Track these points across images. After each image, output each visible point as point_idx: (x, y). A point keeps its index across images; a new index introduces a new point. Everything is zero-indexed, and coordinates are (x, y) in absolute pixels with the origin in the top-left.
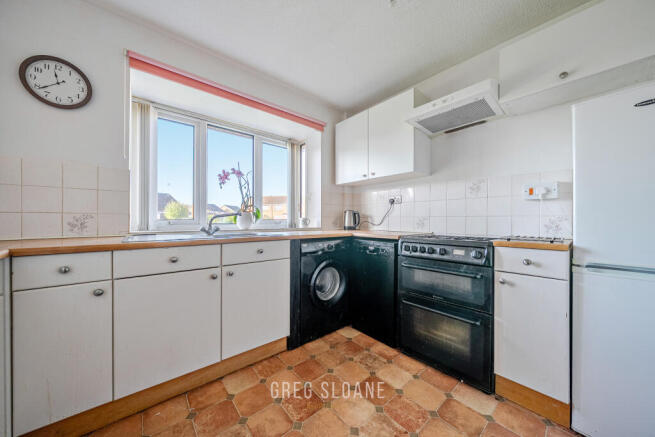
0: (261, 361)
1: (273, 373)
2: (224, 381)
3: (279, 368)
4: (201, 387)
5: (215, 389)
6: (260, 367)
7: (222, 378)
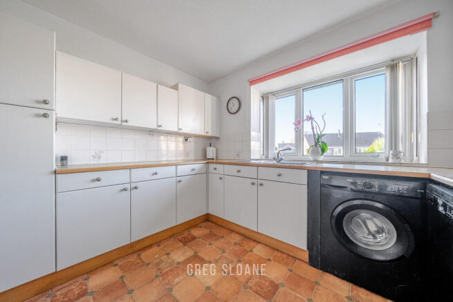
0: (284, 253)
1: (279, 262)
2: (259, 245)
3: (286, 264)
4: (251, 239)
5: (253, 244)
6: (279, 255)
7: (260, 243)
